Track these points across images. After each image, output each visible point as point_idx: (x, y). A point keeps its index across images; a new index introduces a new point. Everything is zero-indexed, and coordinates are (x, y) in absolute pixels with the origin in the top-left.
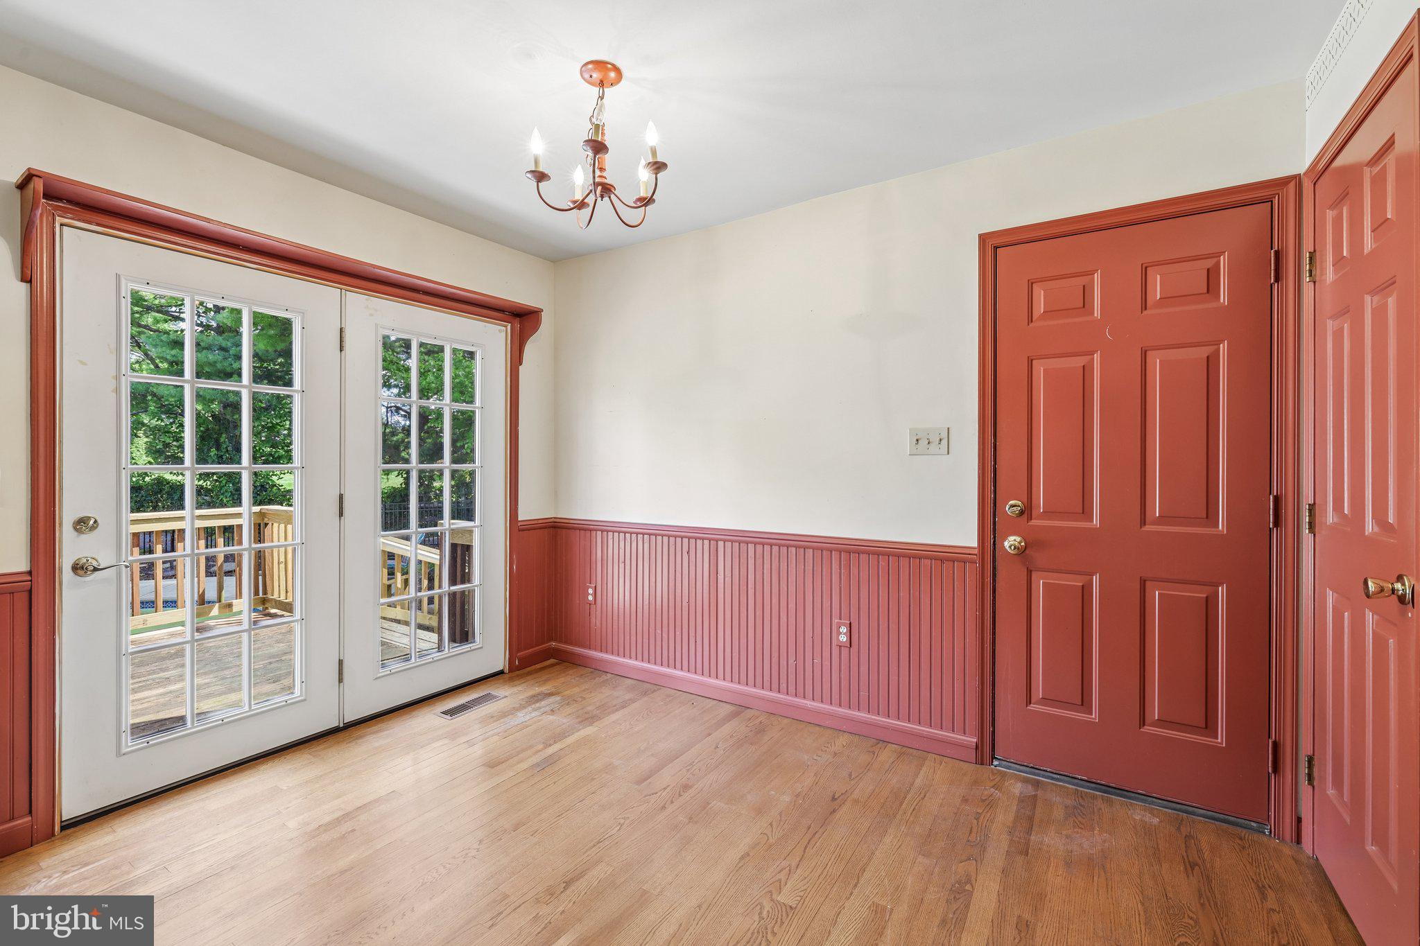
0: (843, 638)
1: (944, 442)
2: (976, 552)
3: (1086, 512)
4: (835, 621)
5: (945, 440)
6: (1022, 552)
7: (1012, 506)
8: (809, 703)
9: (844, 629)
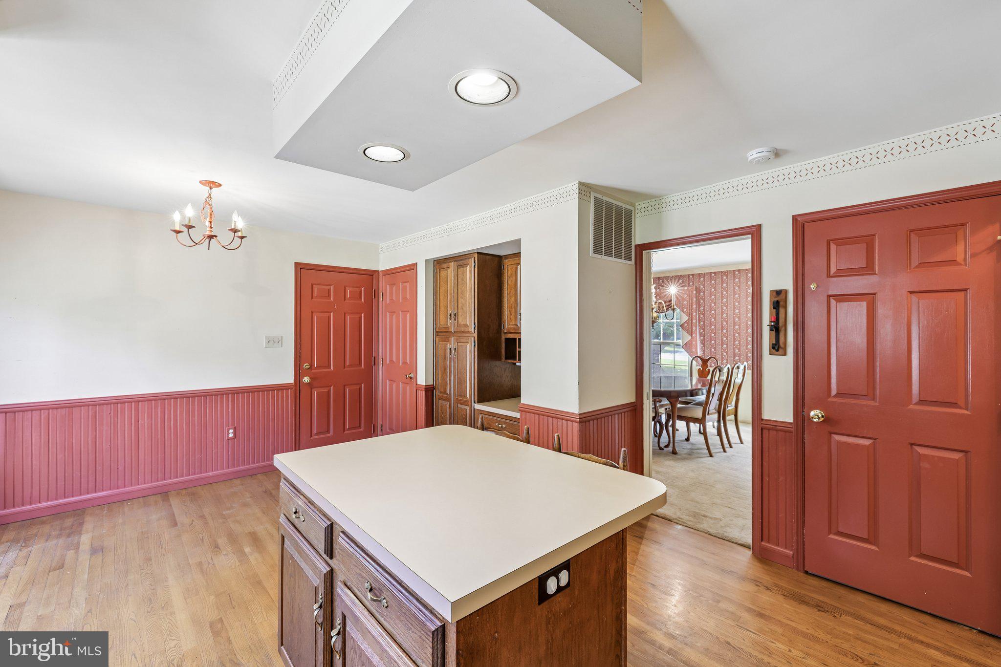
0: (231, 435)
1: (280, 342)
2: (293, 384)
3: (329, 366)
4: (226, 429)
5: (280, 341)
6: (309, 384)
7: (306, 366)
8: (211, 474)
9: (231, 431)
